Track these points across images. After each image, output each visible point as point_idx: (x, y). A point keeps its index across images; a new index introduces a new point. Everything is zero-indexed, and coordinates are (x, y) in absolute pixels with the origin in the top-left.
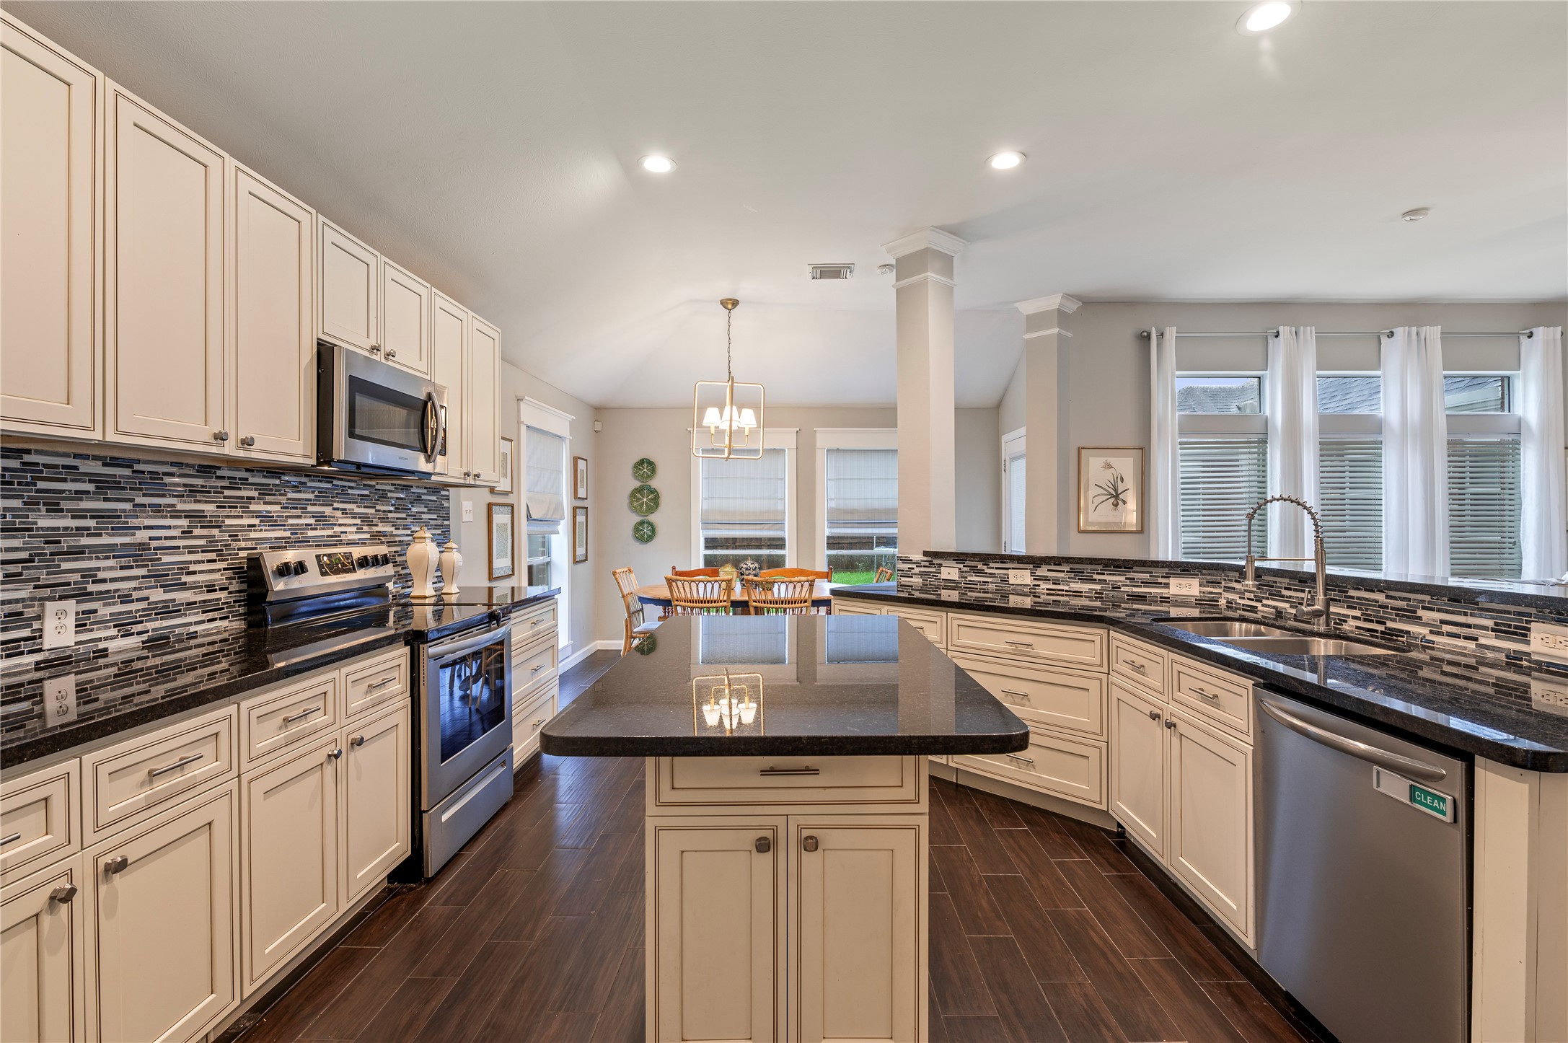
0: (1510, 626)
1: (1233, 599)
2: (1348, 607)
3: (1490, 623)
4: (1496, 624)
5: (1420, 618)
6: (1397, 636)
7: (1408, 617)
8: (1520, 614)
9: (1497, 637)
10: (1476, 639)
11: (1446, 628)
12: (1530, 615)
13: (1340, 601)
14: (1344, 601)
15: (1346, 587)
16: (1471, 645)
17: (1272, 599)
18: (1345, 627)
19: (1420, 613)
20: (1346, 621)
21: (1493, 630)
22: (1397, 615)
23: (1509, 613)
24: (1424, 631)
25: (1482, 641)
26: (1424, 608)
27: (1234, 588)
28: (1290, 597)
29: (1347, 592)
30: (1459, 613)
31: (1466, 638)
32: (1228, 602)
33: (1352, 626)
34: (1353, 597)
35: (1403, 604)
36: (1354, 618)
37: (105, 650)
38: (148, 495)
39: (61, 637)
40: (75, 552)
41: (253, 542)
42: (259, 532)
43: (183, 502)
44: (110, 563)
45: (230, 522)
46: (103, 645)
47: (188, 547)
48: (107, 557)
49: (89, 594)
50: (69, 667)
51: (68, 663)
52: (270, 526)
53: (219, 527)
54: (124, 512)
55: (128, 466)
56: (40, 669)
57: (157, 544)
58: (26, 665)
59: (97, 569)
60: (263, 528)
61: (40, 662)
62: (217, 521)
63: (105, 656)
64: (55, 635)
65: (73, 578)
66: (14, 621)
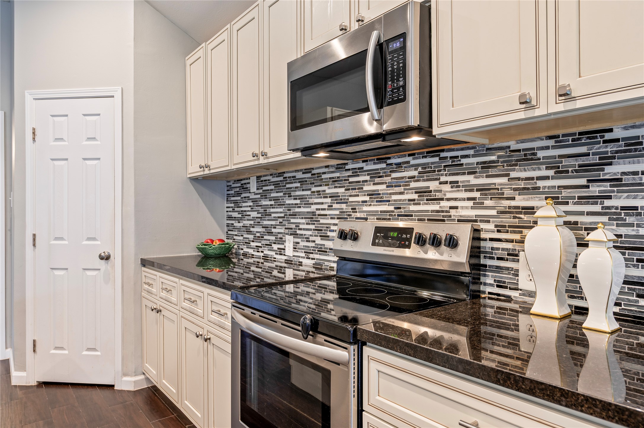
37: (301, 262)
38: (315, 186)
39: (289, 252)
40: (294, 215)
41: (365, 214)
42: (369, 206)
43: (329, 188)
44: (303, 221)
45: (351, 199)
46: (301, 260)
47: (329, 215)
48: (302, 218)
49: (297, 234)
50: (292, 266)
51: (292, 264)
52: (377, 201)
53: (347, 203)
54: (308, 196)
55: (310, 172)
56: (285, 263)
57: (318, 212)
58: (283, 260)
59: (299, 223)
60: (372, 203)
61: (285, 260)
62: (344, 199)
63: (301, 265)
64: (288, 250)
65: (293, 226)
66: (281, 241)
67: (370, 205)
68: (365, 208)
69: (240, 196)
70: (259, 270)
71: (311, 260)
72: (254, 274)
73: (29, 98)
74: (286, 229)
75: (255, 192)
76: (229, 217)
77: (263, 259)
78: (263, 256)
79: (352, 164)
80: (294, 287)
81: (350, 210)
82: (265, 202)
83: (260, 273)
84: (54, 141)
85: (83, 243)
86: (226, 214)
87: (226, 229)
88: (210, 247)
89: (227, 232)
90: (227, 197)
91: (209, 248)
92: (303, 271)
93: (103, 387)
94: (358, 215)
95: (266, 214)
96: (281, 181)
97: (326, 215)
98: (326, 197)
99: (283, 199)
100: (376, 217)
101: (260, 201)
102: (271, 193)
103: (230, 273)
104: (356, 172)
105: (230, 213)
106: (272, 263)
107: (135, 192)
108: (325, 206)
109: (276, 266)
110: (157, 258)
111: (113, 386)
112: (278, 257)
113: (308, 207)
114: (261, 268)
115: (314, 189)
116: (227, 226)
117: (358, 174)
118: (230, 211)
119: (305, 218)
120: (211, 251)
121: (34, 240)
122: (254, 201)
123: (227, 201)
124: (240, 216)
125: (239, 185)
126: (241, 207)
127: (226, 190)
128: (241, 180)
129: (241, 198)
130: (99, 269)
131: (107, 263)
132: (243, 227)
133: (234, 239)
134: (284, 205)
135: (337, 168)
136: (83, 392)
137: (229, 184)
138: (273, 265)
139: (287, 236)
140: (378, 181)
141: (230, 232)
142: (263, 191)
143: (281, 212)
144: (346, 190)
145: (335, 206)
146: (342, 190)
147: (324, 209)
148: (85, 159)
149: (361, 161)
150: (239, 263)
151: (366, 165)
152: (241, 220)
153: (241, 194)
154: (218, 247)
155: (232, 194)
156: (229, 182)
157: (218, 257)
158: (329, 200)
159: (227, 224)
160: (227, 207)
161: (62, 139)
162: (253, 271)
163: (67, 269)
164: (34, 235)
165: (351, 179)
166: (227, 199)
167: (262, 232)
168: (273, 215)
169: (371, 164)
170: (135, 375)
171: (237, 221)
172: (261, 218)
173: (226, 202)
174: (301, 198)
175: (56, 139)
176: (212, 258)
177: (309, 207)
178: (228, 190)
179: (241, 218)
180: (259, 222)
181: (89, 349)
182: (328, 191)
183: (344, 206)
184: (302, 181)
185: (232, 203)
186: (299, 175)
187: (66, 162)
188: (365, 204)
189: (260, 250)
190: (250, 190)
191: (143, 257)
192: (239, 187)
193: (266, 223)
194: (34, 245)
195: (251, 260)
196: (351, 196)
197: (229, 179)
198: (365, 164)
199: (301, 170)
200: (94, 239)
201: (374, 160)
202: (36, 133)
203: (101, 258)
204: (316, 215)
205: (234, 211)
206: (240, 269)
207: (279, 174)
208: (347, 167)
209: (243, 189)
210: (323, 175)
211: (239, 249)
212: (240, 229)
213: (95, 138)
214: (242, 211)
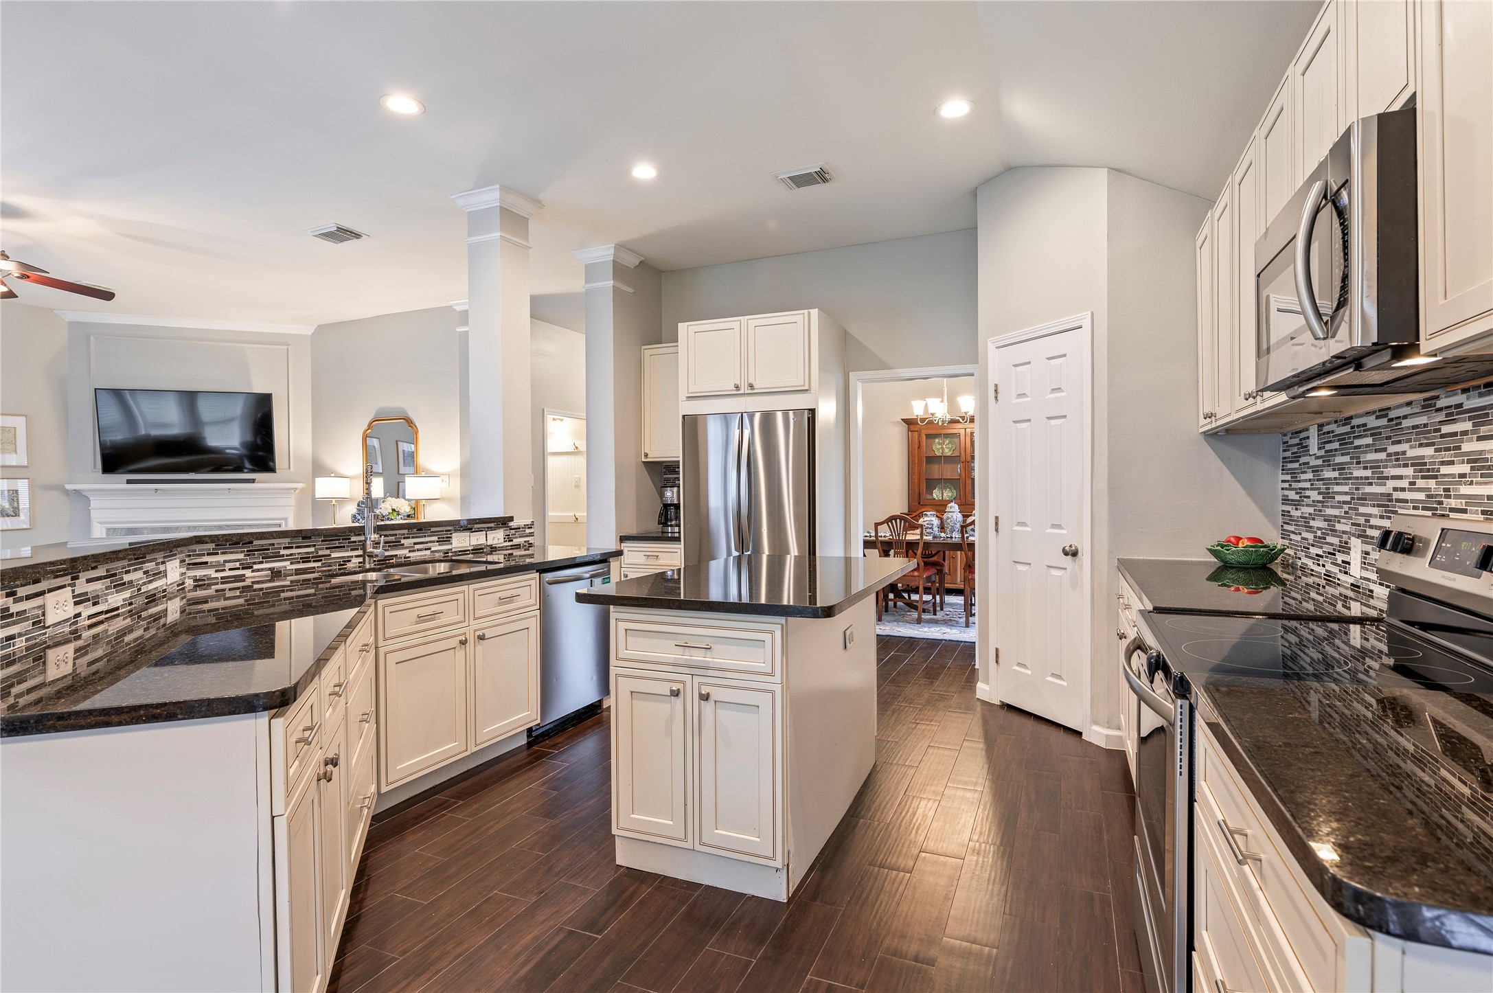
0: (444, 538)
1: (204, 576)
2: (352, 550)
3: (436, 538)
4: (439, 538)
5: (403, 545)
6: (389, 560)
7: (396, 546)
8: (447, 531)
9: (439, 545)
10: (430, 549)
11: (417, 547)
12: (450, 531)
13: (344, 547)
14: (348, 546)
15: (349, 535)
16: (428, 552)
17: (266, 562)
18: (350, 565)
19: (403, 541)
20: (350, 561)
21: (437, 542)
22: (389, 546)
23: (443, 531)
24: (405, 552)
25: (433, 549)
26: (404, 538)
27: (206, 563)
28: (291, 555)
29: (350, 539)
30: (422, 537)
31: (425, 549)
32: (195, 580)
33: (356, 563)
34: (355, 542)
35: (392, 538)
36: (357, 556)
37: (1371, 591)
38: (1394, 443)
39: (1356, 570)
40: (1363, 498)
41: (1464, 501)
42: (1470, 485)
43: (1411, 447)
44: (1375, 511)
45: (1445, 470)
46: (1372, 586)
47: (1413, 501)
48: (1374, 506)
49: (1367, 537)
50: (1360, 596)
51: (1359, 592)
52: (1482, 476)
53: (1435, 477)
54: (1382, 462)
55: (1386, 415)
56: (1352, 590)
57: (1396, 495)
58: (1348, 583)
59: (1370, 515)
60: (1474, 479)
61: (1352, 585)
62: (1433, 470)
63: (1372, 597)
64: (1354, 565)
65: (1362, 520)
66: (1345, 548)
67: (1471, 483)
68: (1465, 490)
69: (1298, 461)
70: (1320, 599)
71: (1384, 588)
72: (1314, 605)
73: (991, 347)
74: (1353, 524)
75: (1315, 454)
76: (1285, 500)
77: (1325, 579)
78: (1325, 575)
79: (1446, 397)
80: (1361, 638)
81: (1442, 493)
82: (1329, 474)
83: (1322, 603)
84: (1017, 398)
85: (1047, 531)
86: (1280, 493)
87: (1280, 520)
88: (1228, 550)
89: (1282, 526)
90: (1283, 462)
91: (1226, 551)
92: (1375, 608)
93: (1069, 732)
94: (1453, 503)
95: (1328, 495)
96: (1347, 433)
97: (1406, 501)
98: (1406, 465)
99: (1349, 468)
100: (1480, 509)
101: (1322, 471)
102: (1335, 455)
103: (1286, 599)
104: (1454, 413)
105: (1286, 492)
106: (1335, 587)
107: (1108, 461)
108: (1404, 483)
109: (1341, 594)
110: (1143, 560)
111: (1080, 734)
112: (1343, 577)
113: (1381, 485)
114: (1322, 595)
115: (1392, 449)
116: (1282, 515)
117: (1455, 417)
118: (1286, 489)
119: (1379, 506)
120: (1231, 558)
121: (997, 524)
122: (1316, 470)
123: (1283, 470)
124: (1297, 497)
125: (1296, 441)
126: (1299, 481)
127: (1281, 451)
128: (1300, 432)
129: (1300, 465)
130: (1066, 569)
131: (1075, 561)
132: (1301, 517)
133: (1291, 540)
134: (1350, 479)
135: (1423, 407)
136: (1044, 728)
137: (1286, 439)
138: (1336, 592)
139: (1352, 538)
140: (1485, 432)
141: (1286, 527)
142: (1326, 452)
143: (1346, 493)
144: (1436, 450)
145: (1421, 483)
146: (1429, 451)
147: (1403, 490)
148: (1049, 418)
149: (1460, 391)
150: (1296, 583)
151: (1468, 398)
152: (1299, 505)
153: (1300, 457)
154: (1242, 550)
155: (1289, 458)
156: (1285, 435)
157: (1244, 568)
158: (1409, 471)
159: (1283, 511)
160: (1283, 481)
161: (1025, 394)
162: (1313, 600)
163: (1030, 564)
164: (997, 518)
165: (1446, 429)
166: (1283, 466)
167: (1323, 528)
168: (1338, 498)
169: (1474, 397)
170: (1108, 728)
171: (1294, 507)
172: (1323, 502)
173: (1281, 472)
174: (1375, 466)
175: (1018, 395)
176: (1233, 568)
177: (1383, 484)
178: (1284, 451)
179: (1299, 501)
180: (1320, 511)
181: (1053, 675)
182: (1411, 453)
183: (1432, 484)
184: (1375, 433)
185: (1287, 474)
186: (1372, 422)
187: (1028, 423)
188: (1463, 480)
189: (1321, 563)
190: (1308, 450)
191: (1121, 557)
192: (1297, 445)
193: (1329, 511)
194: (997, 530)
195: (1310, 580)
196: (1443, 463)
197: (1285, 431)
198: (1465, 396)
199: (1374, 412)
200: (1059, 527)
201: (1478, 387)
202: (998, 391)
203: (1066, 554)
204: (1391, 500)
205: (1290, 489)
206: (1298, 593)
207: (1345, 419)
208: (1440, 404)
209: (1302, 448)
210: (1404, 421)
211: (1296, 558)
212: (1298, 521)
213: (1060, 388)
214: (1300, 489)
